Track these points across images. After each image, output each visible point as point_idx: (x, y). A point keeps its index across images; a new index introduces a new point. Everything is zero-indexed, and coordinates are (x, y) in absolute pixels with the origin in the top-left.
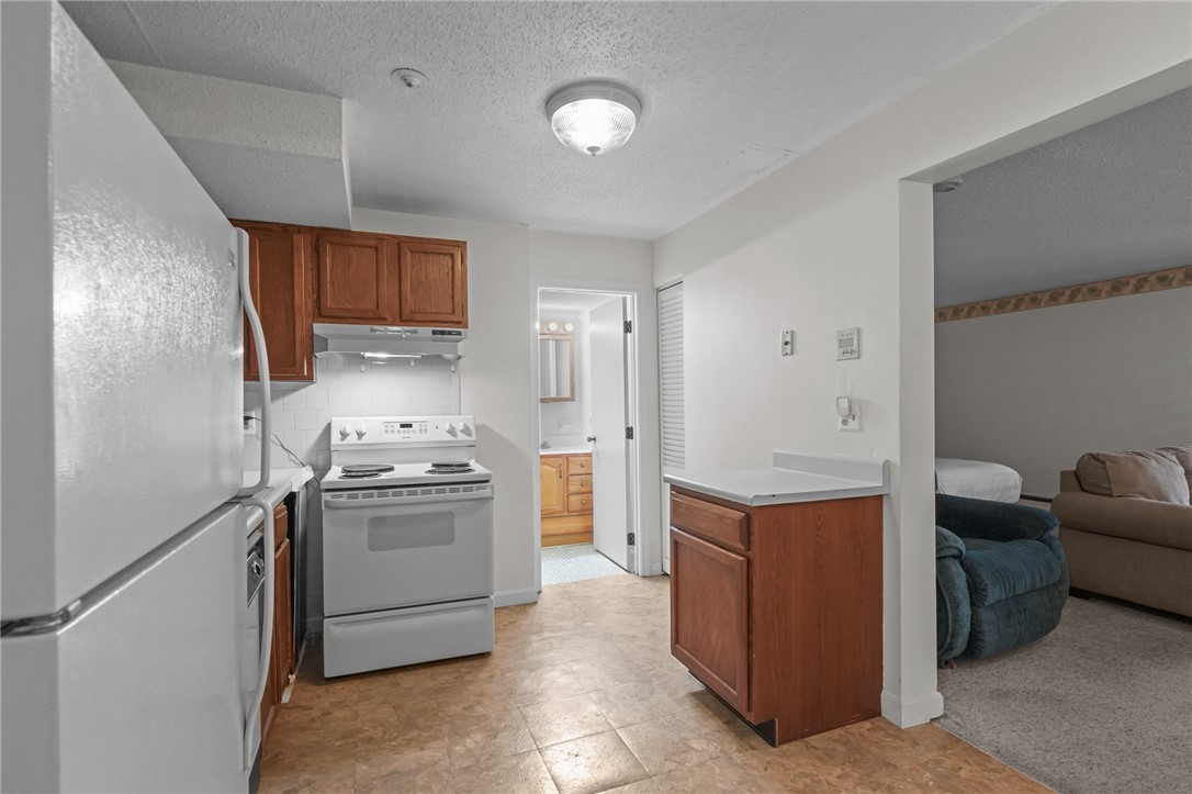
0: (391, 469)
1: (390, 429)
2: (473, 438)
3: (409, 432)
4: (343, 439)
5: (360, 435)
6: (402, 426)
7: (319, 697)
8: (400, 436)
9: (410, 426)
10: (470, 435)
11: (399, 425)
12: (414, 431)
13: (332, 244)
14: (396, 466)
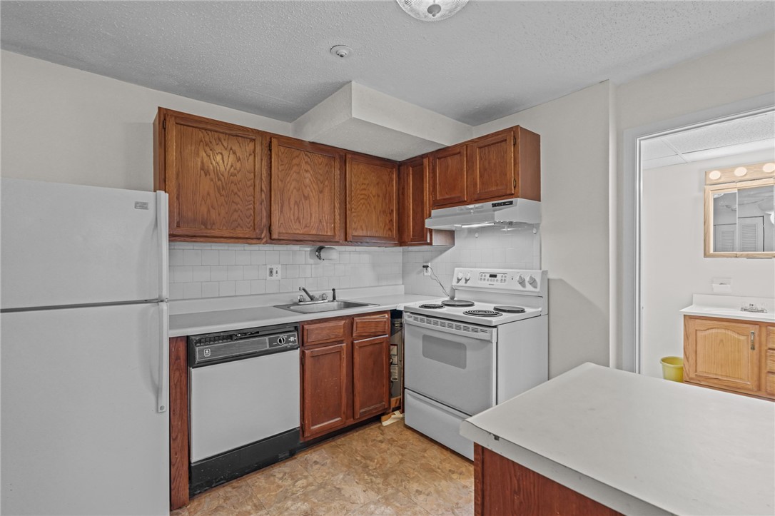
0: (472, 305)
1: (483, 278)
2: (538, 290)
3: (494, 280)
4: (458, 282)
5: (467, 281)
6: (491, 276)
7: (395, 432)
8: (487, 283)
9: (495, 276)
10: (535, 287)
11: (489, 275)
12: (497, 281)
13: (439, 158)
14: (475, 303)
